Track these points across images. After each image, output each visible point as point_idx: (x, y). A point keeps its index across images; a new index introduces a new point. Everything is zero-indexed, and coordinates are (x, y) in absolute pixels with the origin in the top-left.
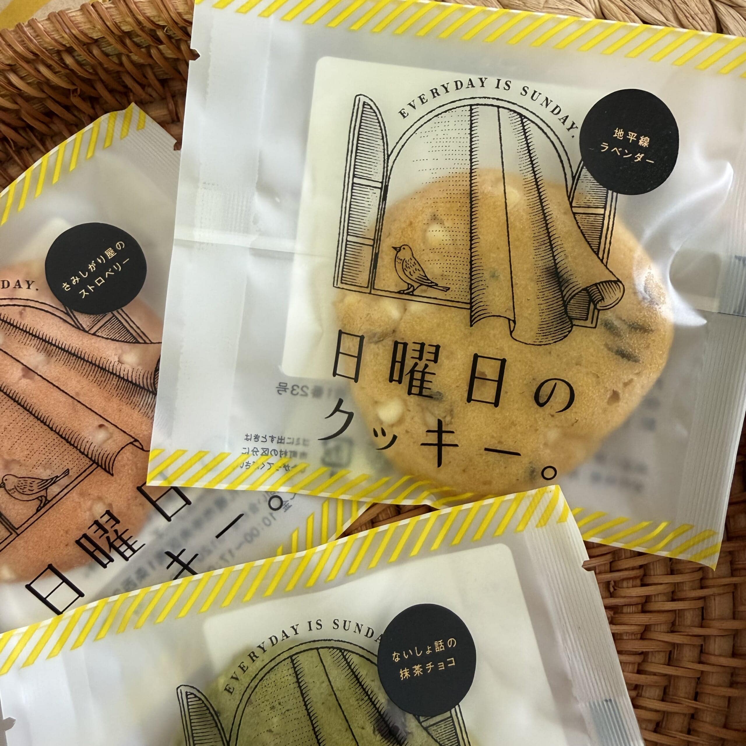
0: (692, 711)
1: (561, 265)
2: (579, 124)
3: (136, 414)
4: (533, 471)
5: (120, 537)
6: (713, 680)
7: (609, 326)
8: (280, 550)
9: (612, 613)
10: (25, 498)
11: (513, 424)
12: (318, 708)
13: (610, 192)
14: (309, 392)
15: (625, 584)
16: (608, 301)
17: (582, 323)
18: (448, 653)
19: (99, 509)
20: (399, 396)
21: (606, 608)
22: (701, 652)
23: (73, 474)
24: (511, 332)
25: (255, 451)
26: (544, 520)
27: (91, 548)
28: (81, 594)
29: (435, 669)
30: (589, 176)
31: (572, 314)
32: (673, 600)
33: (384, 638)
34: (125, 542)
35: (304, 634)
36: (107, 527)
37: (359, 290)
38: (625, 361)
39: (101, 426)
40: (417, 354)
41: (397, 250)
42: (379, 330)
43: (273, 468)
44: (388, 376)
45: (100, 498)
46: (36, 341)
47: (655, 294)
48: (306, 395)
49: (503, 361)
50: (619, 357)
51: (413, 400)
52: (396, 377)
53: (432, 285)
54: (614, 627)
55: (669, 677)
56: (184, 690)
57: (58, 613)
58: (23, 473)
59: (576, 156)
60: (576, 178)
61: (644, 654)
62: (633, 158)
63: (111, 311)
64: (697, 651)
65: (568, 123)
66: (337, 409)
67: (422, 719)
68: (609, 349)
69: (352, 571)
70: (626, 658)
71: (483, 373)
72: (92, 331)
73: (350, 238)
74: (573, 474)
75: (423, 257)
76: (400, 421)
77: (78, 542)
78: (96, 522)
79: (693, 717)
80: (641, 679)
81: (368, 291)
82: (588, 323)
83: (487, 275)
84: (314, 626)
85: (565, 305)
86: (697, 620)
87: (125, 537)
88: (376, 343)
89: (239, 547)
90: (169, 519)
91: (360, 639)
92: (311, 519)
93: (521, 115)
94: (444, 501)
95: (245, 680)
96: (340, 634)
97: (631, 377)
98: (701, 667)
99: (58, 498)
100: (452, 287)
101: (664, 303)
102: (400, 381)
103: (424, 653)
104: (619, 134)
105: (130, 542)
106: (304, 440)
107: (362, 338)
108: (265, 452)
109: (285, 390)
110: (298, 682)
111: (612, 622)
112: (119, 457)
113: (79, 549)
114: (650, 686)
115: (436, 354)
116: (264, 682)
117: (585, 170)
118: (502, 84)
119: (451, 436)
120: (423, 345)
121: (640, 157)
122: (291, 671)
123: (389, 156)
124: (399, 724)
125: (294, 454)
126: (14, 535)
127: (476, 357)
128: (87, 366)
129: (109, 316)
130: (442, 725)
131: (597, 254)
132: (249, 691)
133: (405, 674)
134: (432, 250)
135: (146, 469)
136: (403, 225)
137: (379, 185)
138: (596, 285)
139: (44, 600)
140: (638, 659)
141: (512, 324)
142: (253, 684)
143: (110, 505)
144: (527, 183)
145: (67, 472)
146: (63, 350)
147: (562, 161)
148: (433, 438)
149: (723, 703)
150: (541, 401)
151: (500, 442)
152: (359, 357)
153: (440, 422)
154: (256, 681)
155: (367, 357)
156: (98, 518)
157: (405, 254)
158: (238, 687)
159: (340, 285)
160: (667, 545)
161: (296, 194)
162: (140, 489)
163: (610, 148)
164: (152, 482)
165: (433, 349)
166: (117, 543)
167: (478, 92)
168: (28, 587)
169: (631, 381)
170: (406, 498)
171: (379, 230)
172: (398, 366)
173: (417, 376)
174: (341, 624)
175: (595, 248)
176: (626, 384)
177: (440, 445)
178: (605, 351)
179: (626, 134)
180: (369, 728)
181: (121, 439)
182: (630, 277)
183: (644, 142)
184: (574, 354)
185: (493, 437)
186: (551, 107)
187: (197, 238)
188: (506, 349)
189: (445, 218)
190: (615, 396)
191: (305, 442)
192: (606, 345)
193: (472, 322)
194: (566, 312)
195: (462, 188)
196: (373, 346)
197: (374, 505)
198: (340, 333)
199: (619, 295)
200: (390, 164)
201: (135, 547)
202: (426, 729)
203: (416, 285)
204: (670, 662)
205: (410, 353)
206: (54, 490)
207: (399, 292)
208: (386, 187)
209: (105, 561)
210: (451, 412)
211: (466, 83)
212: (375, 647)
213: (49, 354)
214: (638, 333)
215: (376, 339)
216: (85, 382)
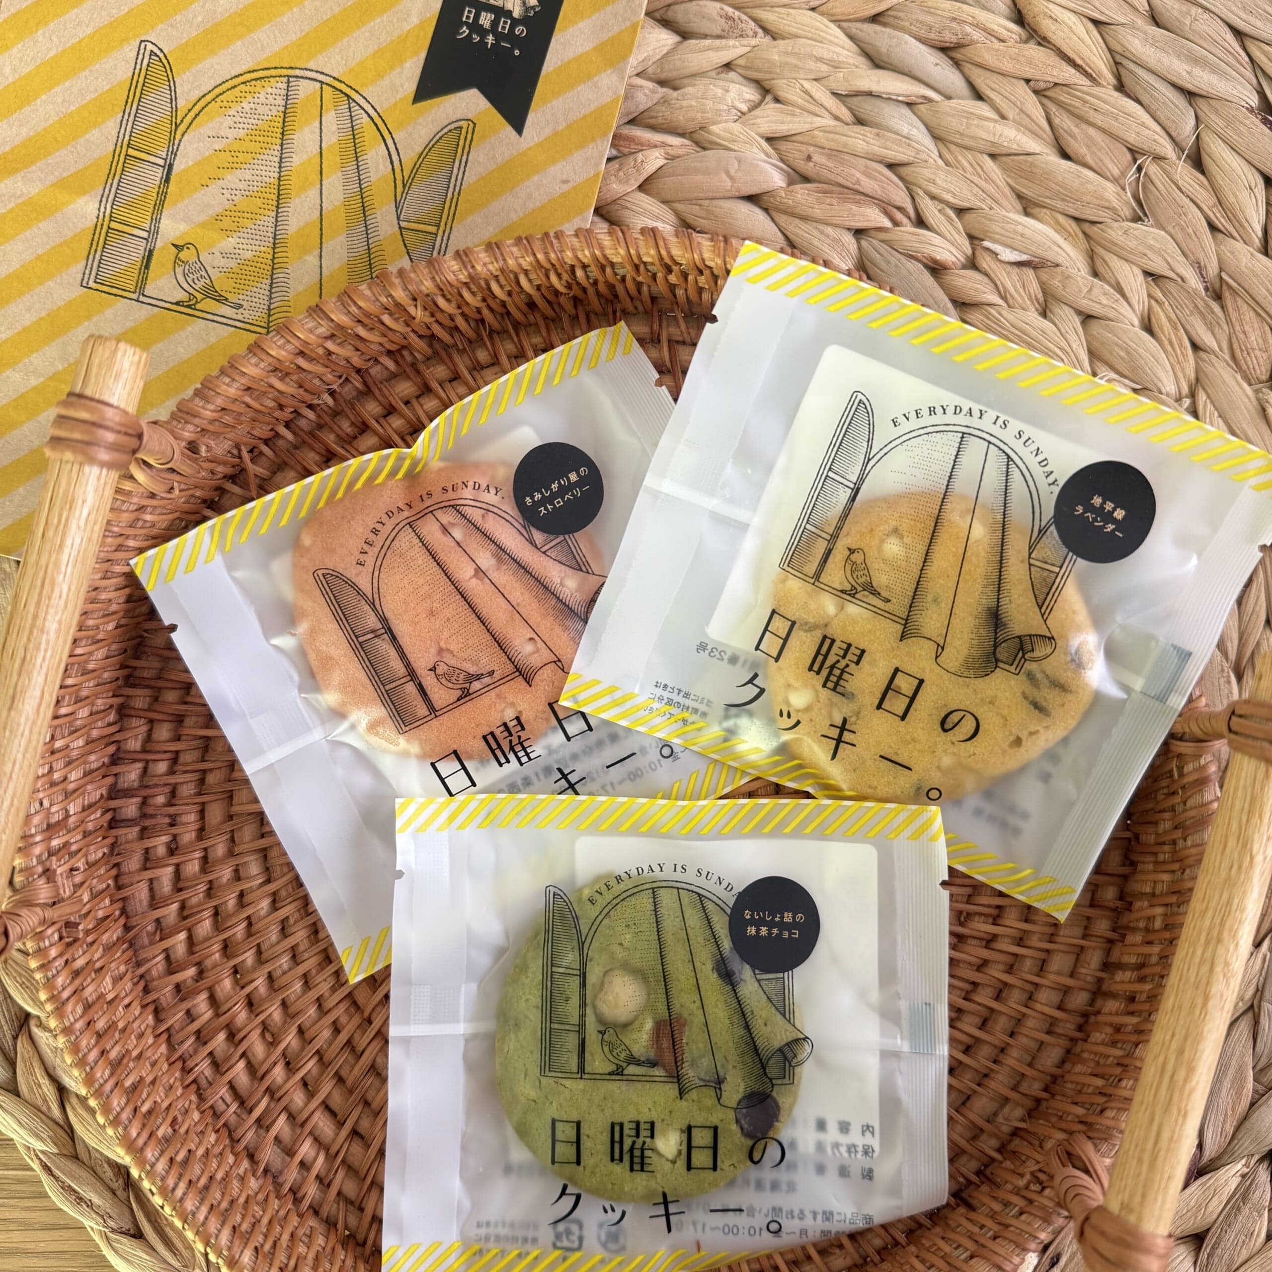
0: (1003, 1045)
1: (1002, 610)
2: (1062, 482)
3: (564, 637)
4: (919, 789)
5: (521, 743)
6: (1030, 1023)
7: (1031, 677)
8: (660, 795)
9: (956, 940)
10: (450, 685)
11: (914, 740)
12: (668, 937)
13: (1071, 554)
14: (726, 657)
15: (977, 918)
16: (1037, 654)
17: (1006, 667)
18: (794, 925)
19: (509, 715)
20: (813, 687)
21: (952, 933)
22: (1030, 998)
23: (497, 675)
24: (937, 657)
25: (661, 699)
26: (917, 835)
27: (494, 746)
28: (474, 784)
29: (779, 935)
30: (1056, 534)
31: (999, 656)
32: (1019, 945)
33: (742, 896)
34: (524, 749)
35: (668, 874)
36: (513, 731)
37: (803, 576)
38: (1037, 712)
39: (531, 639)
40: (841, 653)
41: (852, 551)
42: (811, 620)
43: (673, 719)
44: (808, 665)
45: (513, 704)
46: (493, 547)
47: (1085, 658)
48: (722, 659)
49: (921, 682)
50: (1032, 707)
51: (825, 693)
52: (816, 668)
53: (875, 593)
54: (953, 952)
55: (992, 1010)
56: (552, 890)
57: (451, 795)
58: (453, 662)
59: (1049, 511)
60: (1042, 532)
61: (975, 984)
62: (1104, 527)
63: (564, 534)
64: (1025, 996)
65: (1051, 479)
66: (751, 681)
67: (757, 972)
68: (1026, 698)
69: (726, 831)
70: (956, 982)
71: (899, 687)
72: (543, 549)
73: (808, 526)
74: (958, 802)
75: (875, 566)
76: (808, 709)
77: (485, 737)
78: (505, 724)
79: (1002, 1050)
80: (965, 1005)
81: (812, 581)
82: (1012, 669)
83: (930, 598)
84: (679, 868)
85: (995, 646)
86: (1036, 969)
87: (526, 744)
88: (806, 631)
89: (621, 782)
90: (569, 739)
91: (720, 891)
92: (694, 775)
93: (1009, 457)
94: (827, 793)
95: (608, 896)
96: (701, 881)
97: (1038, 728)
98: (1024, 1010)
99: (479, 693)
100: (894, 600)
101: (1091, 669)
102: (818, 673)
103: (773, 919)
104: (1097, 501)
105: (529, 750)
106: (709, 701)
107: (794, 623)
108: (670, 702)
109: (704, 650)
110: (655, 910)
111: (953, 947)
112: (541, 672)
113: (483, 743)
114: (972, 1013)
115: (860, 657)
116: (625, 903)
117: (1053, 528)
118: (1000, 422)
119: (852, 736)
120: (849, 645)
121: (1110, 527)
122: (651, 900)
123: (869, 460)
124: (736, 970)
125: (696, 711)
126: (433, 716)
127: (897, 670)
128: (532, 581)
129: (561, 538)
130: (774, 982)
131: (1040, 608)
132: (610, 907)
133: (752, 931)
134: (884, 561)
135: (562, 689)
136: (864, 530)
137: (852, 486)
138: (1030, 636)
139: (442, 780)
140: (968, 987)
141: (940, 650)
142: (615, 902)
143: (520, 712)
144: (995, 523)
145: (491, 673)
146: (515, 561)
147: (1033, 513)
148: (835, 733)
149: (1034, 1045)
150: (947, 727)
151: (896, 753)
152: (786, 640)
153: (845, 721)
154: (618, 900)
155: (793, 642)
156: (507, 720)
157: (857, 557)
158: (601, 901)
159: (785, 567)
160: (1027, 890)
161: (769, 468)
162: (550, 705)
163: (1085, 512)
164: (565, 702)
165: (858, 652)
166: (518, 748)
167: (975, 422)
168: (433, 765)
169: (1037, 732)
170: (791, 780)
171: (839, 528)
172: (820, 658)
173: (837, 672)
174: (704, 873)
175: (1040, 602)
176: (1031, 734)
177: (839, 741)
178: (1021, 698)
179: (1104, 502)
180: (709, 966)
181: (547, 656)
182: (1065, 638)
183: (1119, 514)
184: (989, 693)
185: (891, 747)
186: (1040, 457)
187: (663, 490)
188: (927, 671)
189: (905, 534)
190: (1018, 742)
191: (709, 703)
192: (1023, 693)
193: (902, 638)
194: (994, 653)
195: (930, 510)
196: (802, 633)
197: (758, 778)
198: (774, 612)
199: (1049, 650)
200: (868, 468)
201: (532, 756)
202: (759, 981)
203: (859, 589)
204: (997, 998)
205: (835, 649)
206: (476, 685)
207: (841, 591)
208: (858, 489)
209: (503, 760)
210: (858, 714)
211: (965, 410)
212: (731, 902)
213: (500, 560)
214: (1057, 691)
215: (806, 628)
216: (527, 596)
